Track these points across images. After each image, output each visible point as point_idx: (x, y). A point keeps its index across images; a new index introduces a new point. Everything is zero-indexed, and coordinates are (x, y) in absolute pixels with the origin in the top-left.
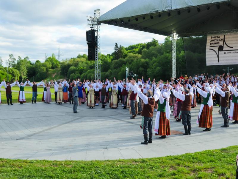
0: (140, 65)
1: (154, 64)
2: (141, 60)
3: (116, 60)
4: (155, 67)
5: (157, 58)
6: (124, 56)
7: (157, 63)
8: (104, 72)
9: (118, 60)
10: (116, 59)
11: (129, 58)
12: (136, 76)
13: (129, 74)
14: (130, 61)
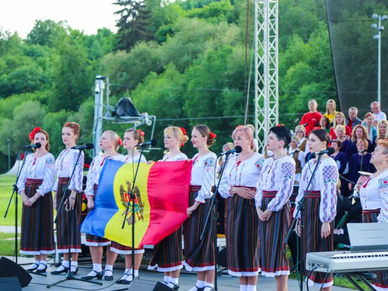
0: (228, 77)
1: (291, 70)
2: (230, 51)
3: (122, 54)
4: (293, 82)
5: (310, 41)
6: (164, 34)
7: (307, 66)
8: (62, 113)
9: (128, 51)
10: (121, 49)
11: (179, 45)
12: (149, 123)
13: (114, 114)
14: (186, 58)
